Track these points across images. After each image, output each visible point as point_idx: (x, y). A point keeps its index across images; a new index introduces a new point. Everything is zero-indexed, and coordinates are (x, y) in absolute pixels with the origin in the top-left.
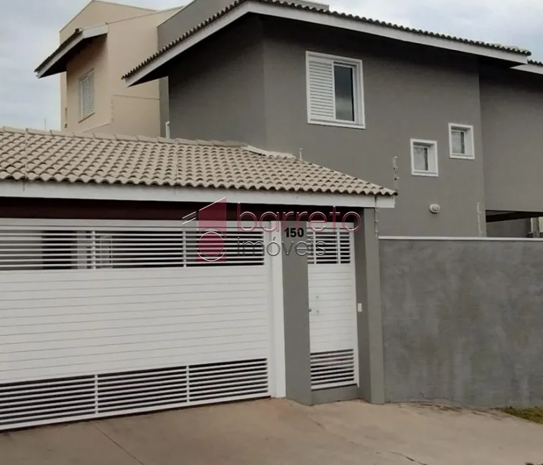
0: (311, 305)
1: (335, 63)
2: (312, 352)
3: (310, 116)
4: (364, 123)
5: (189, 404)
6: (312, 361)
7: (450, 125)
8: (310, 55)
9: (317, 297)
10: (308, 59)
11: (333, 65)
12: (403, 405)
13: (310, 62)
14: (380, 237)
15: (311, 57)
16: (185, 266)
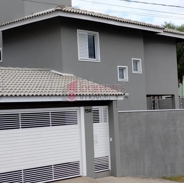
0: (94, 139)
1: (88, 34)
2: (95, 158)
3: (79, 58)
4: (100, 60)
5: (54, 180)
6: (95, 161)
7: (133, 59)
8: (79, 31)
9: (96, 136)
10: (78, 33)
11: (87, 34)
12: (128, 177)
13: (79, 34)
14: (119, 112)
15: (79, 32)
16: (51, 126)
